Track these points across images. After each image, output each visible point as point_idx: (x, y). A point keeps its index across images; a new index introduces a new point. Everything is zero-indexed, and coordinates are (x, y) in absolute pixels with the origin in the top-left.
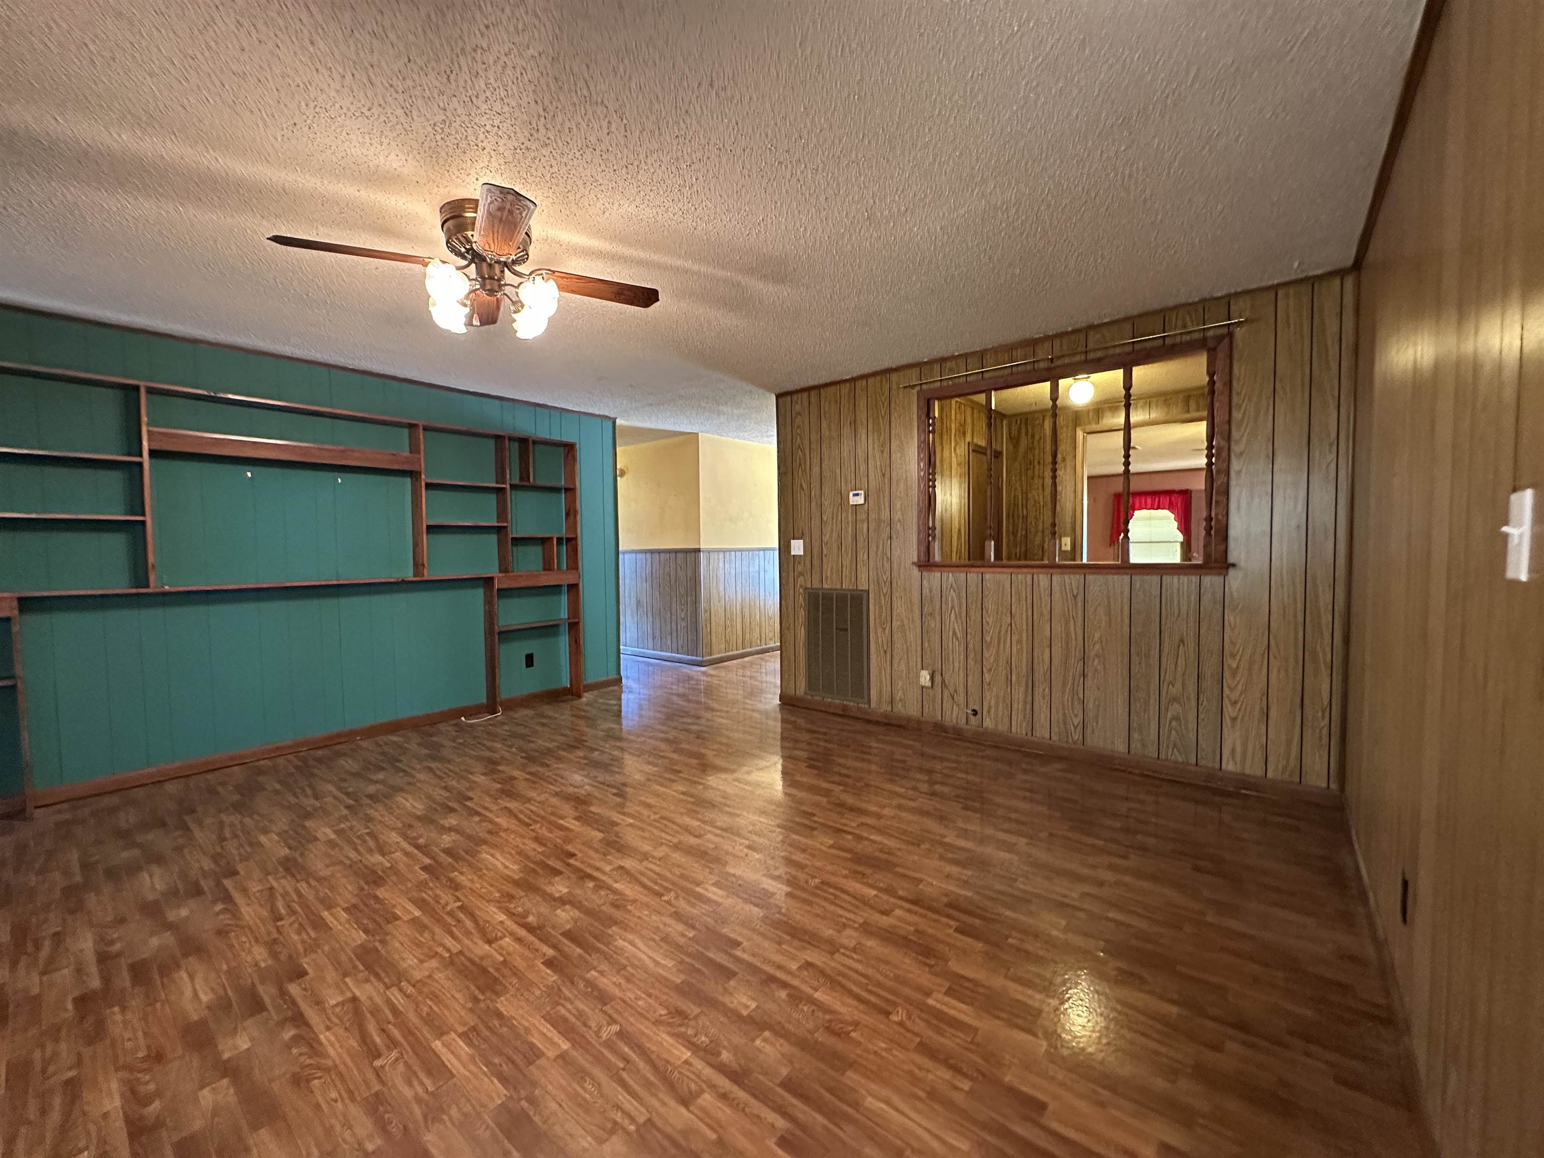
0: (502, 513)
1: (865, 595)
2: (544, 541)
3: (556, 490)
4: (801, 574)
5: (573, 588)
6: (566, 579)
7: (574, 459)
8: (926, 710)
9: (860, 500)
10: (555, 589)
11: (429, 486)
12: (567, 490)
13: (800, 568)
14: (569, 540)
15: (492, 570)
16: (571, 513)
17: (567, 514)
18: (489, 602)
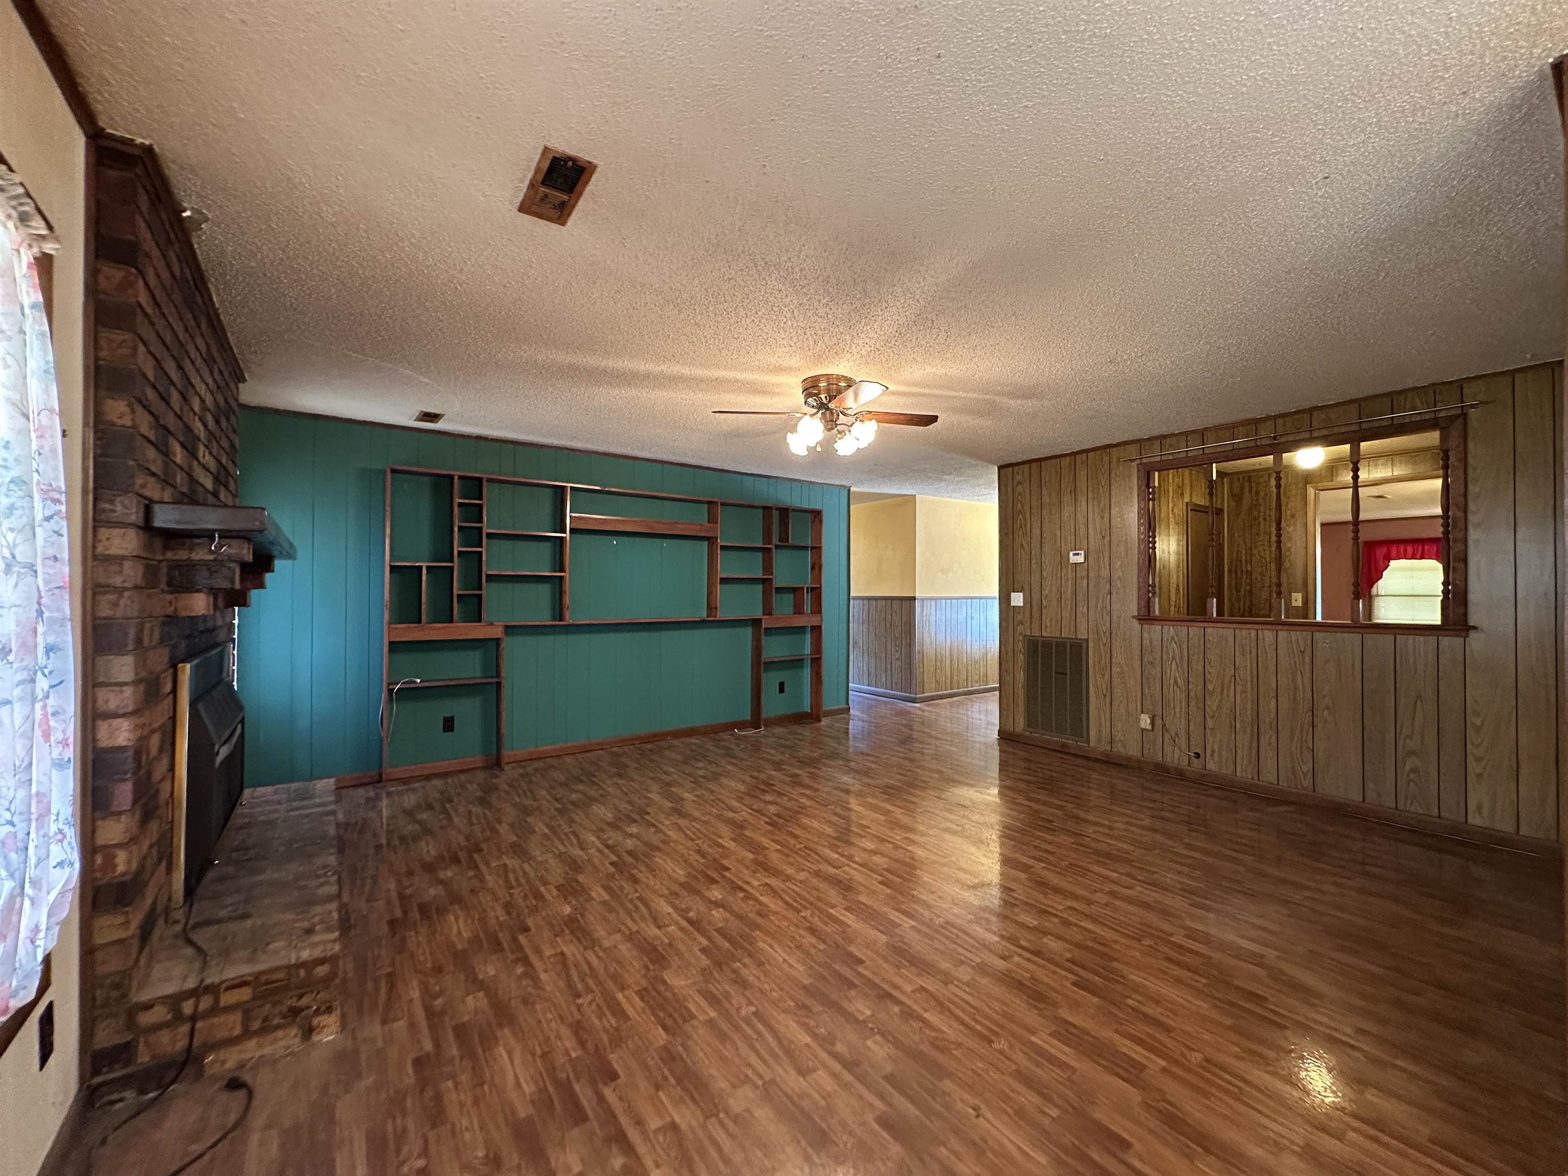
0: (768, 567)
1: (1084, 645)
2: (794, 590)
3: (805, 548)
4: (1020, 623)
5: (817, 629)
6: (814, 621)
7: (821, 522)
8: (1146, 751)
9: (1080, 559)
10: (801, 630)
11: (723, 548)
12: (813, 548)
13: (1020, 617)
14: (813, 589)
15: (758, 613)
16: (817, 567)
17: (813, 568)
18: (757, 639)
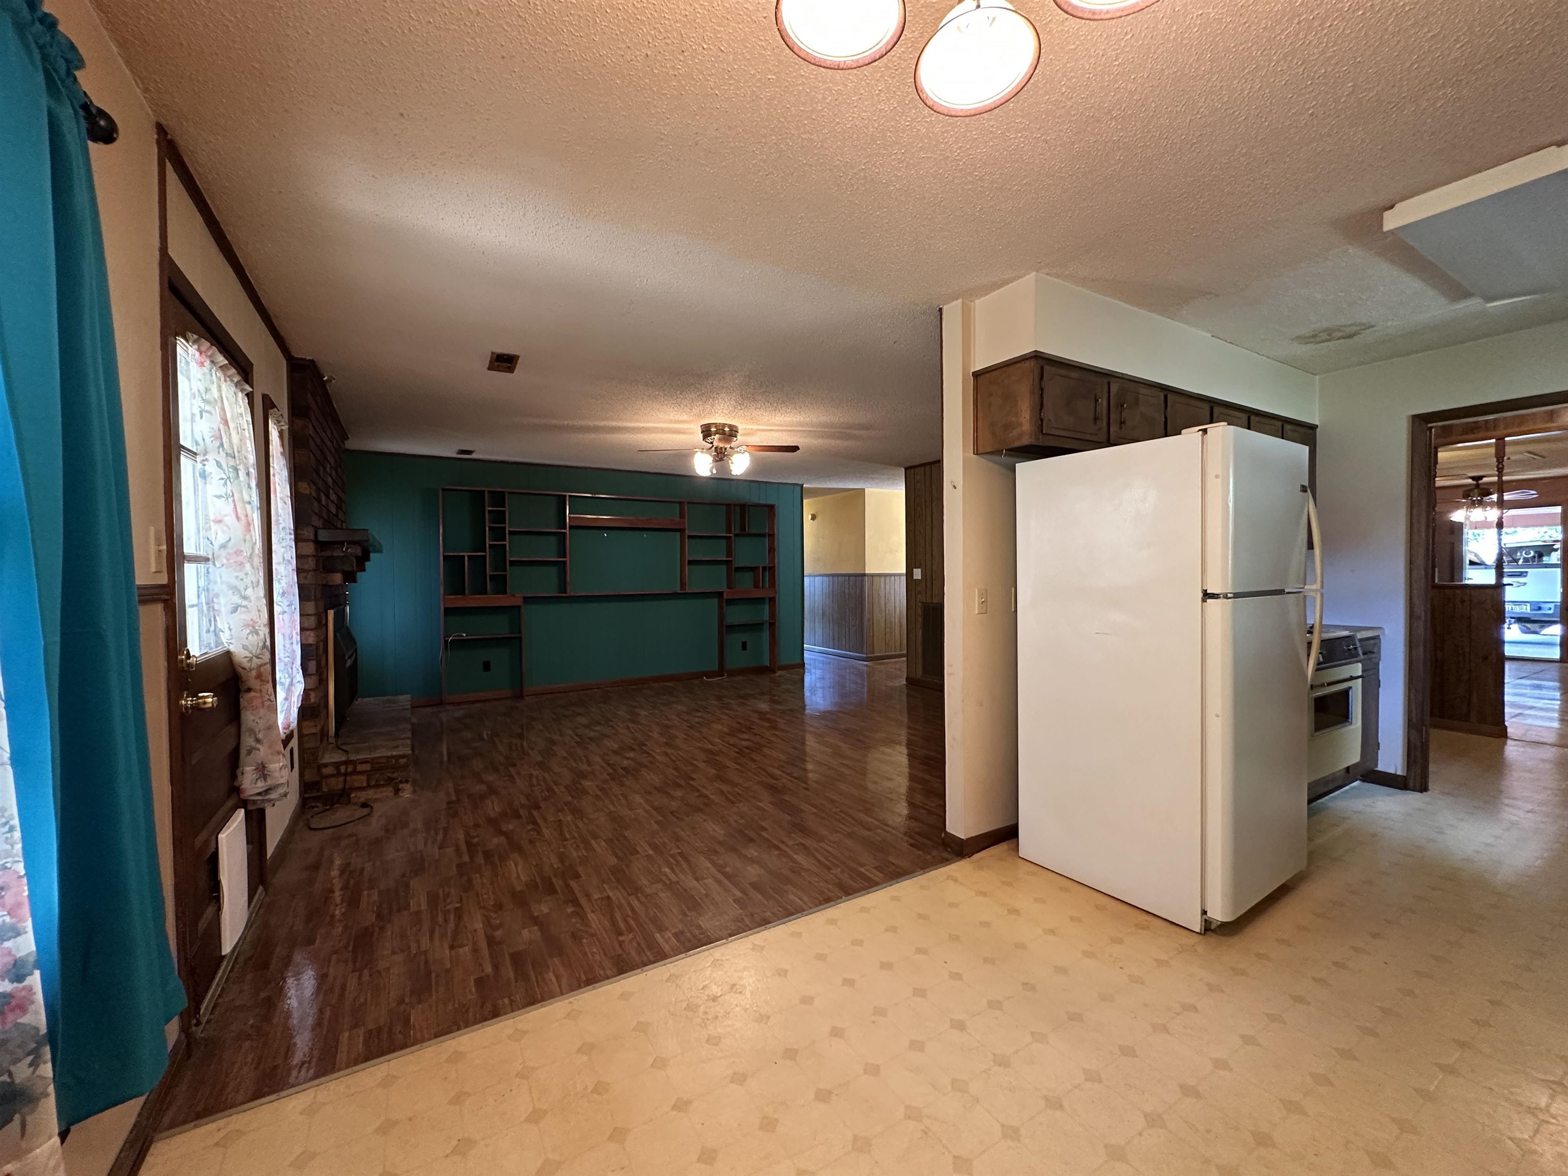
0: (729, 553)
2: (754, 569)
3: (763, 535)
4: (920, 593)
5: (772, 600)
6: (767, 594)
7: (774, 515)
10: (760, 600)
11: (690, 537)
12: (769, 535)
13: (919, 588)
14: (770, 568)
15: (723, 588)
16: (772, 550)
17: (769, 551)
18: (721, 608)
